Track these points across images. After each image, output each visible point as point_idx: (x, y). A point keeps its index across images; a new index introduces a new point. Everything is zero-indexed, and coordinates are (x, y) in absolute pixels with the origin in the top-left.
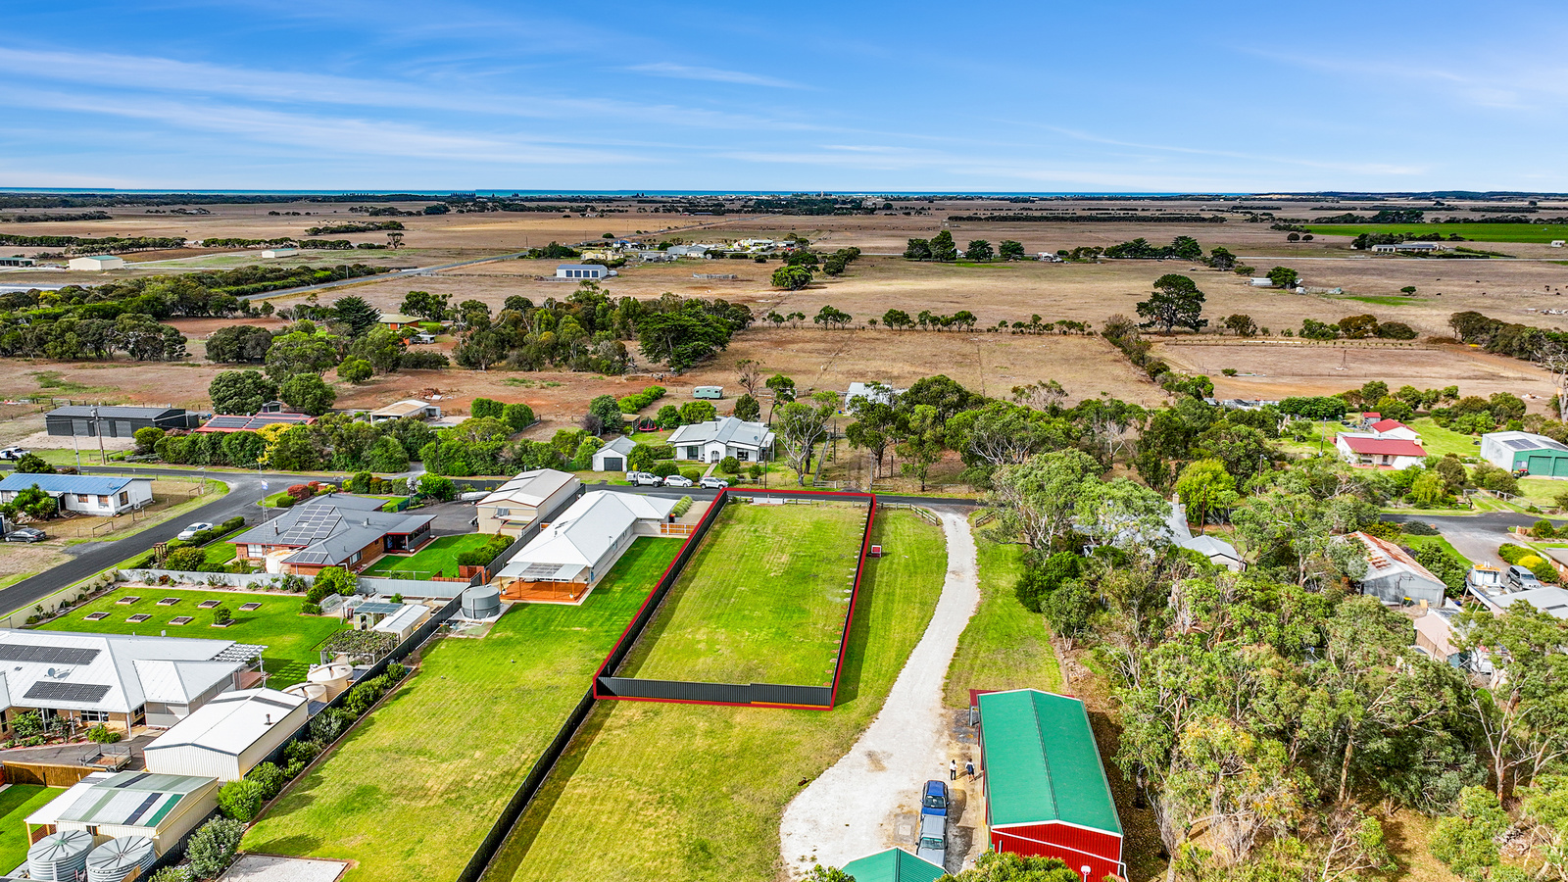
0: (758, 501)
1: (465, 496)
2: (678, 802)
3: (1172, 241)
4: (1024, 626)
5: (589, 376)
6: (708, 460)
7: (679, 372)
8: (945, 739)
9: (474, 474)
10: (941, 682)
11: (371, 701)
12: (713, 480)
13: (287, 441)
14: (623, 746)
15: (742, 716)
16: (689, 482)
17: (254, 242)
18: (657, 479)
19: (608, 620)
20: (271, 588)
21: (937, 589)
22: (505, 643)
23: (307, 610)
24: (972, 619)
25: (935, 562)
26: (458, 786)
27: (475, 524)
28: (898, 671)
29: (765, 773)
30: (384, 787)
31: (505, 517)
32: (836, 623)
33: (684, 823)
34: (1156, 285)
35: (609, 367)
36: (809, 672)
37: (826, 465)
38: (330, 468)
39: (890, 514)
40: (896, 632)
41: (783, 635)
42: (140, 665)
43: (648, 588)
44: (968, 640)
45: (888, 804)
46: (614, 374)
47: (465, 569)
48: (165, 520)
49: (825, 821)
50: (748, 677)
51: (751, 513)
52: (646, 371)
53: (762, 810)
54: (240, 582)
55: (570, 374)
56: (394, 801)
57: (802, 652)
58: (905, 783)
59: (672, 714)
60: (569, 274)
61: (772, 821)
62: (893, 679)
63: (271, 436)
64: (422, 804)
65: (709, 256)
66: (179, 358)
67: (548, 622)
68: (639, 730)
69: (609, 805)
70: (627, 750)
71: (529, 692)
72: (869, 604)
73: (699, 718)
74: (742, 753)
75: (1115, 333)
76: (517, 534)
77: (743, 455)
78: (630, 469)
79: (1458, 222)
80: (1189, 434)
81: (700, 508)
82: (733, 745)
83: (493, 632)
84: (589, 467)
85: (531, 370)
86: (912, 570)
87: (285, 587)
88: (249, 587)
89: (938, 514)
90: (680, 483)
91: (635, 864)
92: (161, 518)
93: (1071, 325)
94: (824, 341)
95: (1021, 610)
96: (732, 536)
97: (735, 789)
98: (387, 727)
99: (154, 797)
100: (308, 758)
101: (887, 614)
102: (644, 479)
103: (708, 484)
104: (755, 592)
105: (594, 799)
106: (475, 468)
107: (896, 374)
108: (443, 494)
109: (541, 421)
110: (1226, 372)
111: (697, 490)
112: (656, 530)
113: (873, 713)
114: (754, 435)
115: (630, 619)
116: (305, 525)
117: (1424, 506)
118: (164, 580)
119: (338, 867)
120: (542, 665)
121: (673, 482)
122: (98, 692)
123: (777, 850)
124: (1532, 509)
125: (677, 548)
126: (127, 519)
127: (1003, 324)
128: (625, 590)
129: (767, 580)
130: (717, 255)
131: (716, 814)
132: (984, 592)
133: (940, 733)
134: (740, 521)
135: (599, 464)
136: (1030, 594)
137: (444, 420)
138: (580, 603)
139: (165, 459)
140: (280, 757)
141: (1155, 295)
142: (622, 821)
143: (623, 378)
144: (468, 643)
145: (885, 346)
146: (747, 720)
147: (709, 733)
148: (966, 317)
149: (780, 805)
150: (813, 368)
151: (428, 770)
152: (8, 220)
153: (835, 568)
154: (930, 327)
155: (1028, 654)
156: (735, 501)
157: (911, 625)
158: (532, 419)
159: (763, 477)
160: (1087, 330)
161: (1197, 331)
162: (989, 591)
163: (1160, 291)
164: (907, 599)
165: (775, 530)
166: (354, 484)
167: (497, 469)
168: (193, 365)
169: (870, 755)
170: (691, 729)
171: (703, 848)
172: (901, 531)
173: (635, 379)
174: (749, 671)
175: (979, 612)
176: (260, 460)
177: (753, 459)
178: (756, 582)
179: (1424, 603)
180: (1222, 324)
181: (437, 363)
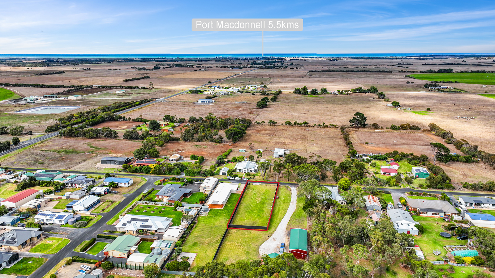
0: (255, 184)
1: (195, 183)
2: (244, 245)
3: (370, 87)
4: (303, 214)
5: (213, 144)
6: (243, 172)
7: (235, 143)
8: (286, 236)
9: (195, 176)
10: (286, 226)
11: (192, 228)
12: (245, 178)
13: (156, 169)
14: (234, 236)
15: (253, 232)
16: (240, 179)
17: (112, 87)
18: (234, 178)
19: (228, 212)
20: (166, 205)
21: (288, 206)
22: (211, 217)
23: (174, 210)
24: (294, 213)
25: (288, 200)
26: (209, 242)
27: (199, 190)
28: (279, 223)
29: (257, 241)
30: (198, 242)
31: (205, 189)
32: (269, 213)
33: (245, 249)
34: (355, 115)
35: (218, 142)
36: (264, 223)
37: (269, 174)
38: (165, 174)
39: (281, 187)
40: (280, 215)
41: (260, 216)
42: (156, 222)
43: (235, 206)
44: (292, 217)
45: (275, 246)
46: (219, 143)
47: (201, 201)
48: (138, 188)
49: (266, 249)
50: (254, 224)
51: (253, 187)
52: (227, 142)
53: (256, 247)
54: (160, 204)
55: (209, 143)
56: (201, 245)
57: (263, 219)
58: (278, 243)
59: (241, 231)
60: (202, 102)
61: (258, 248)
62: (278, 225)
63: (152, 167)
64: (205, 245)
65: (239, 92)
66: (116, 138)
67: (217, 213)
68: (236, 234)
69: (233, 246)
70: (235, 237)
71: (217, 226)
72: (275, 209)
73: (246, 232)
74: (253, 237)
75: (343, 129)
76: (208, 193)
77: (251, 171)
78: (227, 176)
79: (464, 72)
80: (347, 168)
81: (243, 186)
82: (252, 236)
83: (208, 215)
84: (219, 174)
85: (200, 142)
86: (284, 201)
87: (168, 205)
88: (162, 205)
89: (291, 187)
90: (238, 179)
91: (238, 254)
92: (137, 188)
93: (333, 125)
94: (270, 130)
95: (303, 211)
96: (249, 193)
97: (252, 244)
98: (195, 233)
99: (168, 244)
100: (185, 237)
101: (278, 211)
102: (231, 178)
103: (244, 179)
104: (254, 207)
105: (231, 245)
106: (195, 175)
107: (286, 143)
108: (191, 182)
109: (206, 160)
110: (366, 143)
111: (242, 181)
112: (235, 192)
113: (274, 231)
114: (253, 166)
115: (232, 212)
116: (169, 192)
117: (391, 186)
118: (146, 203)
119: (196, 254)
120: (218, 221)
121: (237, 179)
122: (151, 227)
123: (259, 253)
124: (413, 187)
125: (239, 196)
126: (130, 188)
127: (315, 125)
128: (230, 206)
129: (257, 204)
130: (241, 92)
131: (249, 247)
132: (297, 207)
133: (285, 235)
134: (251, 189)
135: (221, 174)
136: (305, 208)
137: (184, 159)
138: (222, 209)
139: (130, 171)
140: (182, 237)
141: (354, 118)
142: (235, 248)
143: (222, 145)
144: (204, 217)
145: (285, 132)
146: (254, 233)
147: (248, 234)
148: (306, 123)
149: (259, 246)
150: (267, 141)
151: (204, 240)
152: (37, 75)
153: (269, 201)
154: (297, 125)
155: (302, 220)
156: (250, 184)
157: (283, 214)
158: (204, 160)
159: (255, 177)
160: (336, 127)
161: (365, 127)
162: (298, 207)
163: (355, 117)
164: (282, 208)
165: (258, 192)
166: (172, 179)
167: (200, 175)
168: (120, 140)
169: (273, 238)
170: (245, 233)
171: (248, 252)
172: (283, 191)
173: (224, 145)
174: (254, 223)
175: (295, 211)
176: (150, 172)
177: (253, 172)
178: (255, 204)
179: (378, 210)
180: (371, 125)
181: (177, 140)
